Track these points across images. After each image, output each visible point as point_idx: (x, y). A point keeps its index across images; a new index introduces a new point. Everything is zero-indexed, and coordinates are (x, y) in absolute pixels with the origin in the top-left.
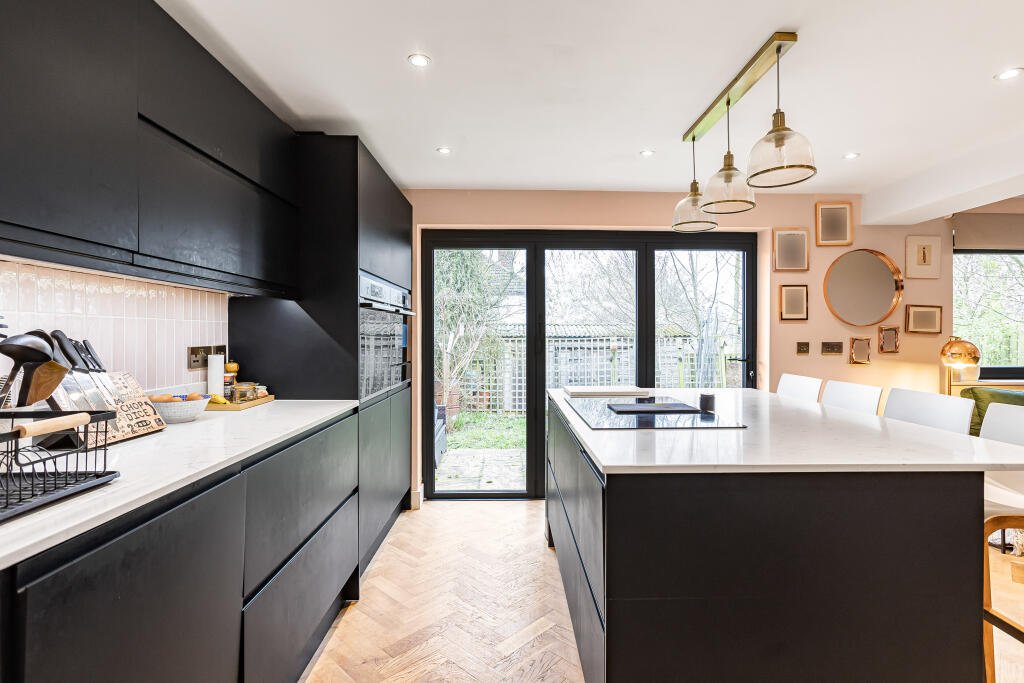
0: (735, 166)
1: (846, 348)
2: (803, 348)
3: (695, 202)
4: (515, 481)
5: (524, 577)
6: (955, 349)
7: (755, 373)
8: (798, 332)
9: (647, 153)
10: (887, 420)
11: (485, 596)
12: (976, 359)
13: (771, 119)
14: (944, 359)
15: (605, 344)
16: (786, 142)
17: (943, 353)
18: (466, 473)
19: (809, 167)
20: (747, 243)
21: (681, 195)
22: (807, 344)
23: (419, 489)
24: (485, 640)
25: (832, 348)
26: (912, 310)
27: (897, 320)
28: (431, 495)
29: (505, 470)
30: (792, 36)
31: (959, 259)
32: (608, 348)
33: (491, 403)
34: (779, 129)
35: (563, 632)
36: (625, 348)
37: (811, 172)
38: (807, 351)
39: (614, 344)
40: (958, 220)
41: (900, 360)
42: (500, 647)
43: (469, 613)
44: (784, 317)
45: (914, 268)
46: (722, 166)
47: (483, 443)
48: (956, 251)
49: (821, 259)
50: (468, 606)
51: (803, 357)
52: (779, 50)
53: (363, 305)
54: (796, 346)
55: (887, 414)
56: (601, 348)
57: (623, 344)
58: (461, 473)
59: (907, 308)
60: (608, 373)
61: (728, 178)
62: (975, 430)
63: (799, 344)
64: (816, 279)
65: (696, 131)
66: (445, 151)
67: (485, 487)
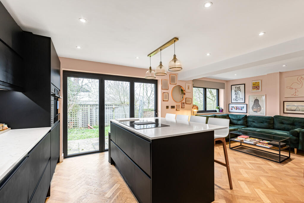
0: (162, 65)
1: (175, 107)
2: (167, 107)
3: (151, 72)
4: (91, 148)
5: (107, 174)
6: (195, 107)
7: (157, 114)
8: (167, 104)
9: (137, 58)
10: (190, 122)
11: (96, 183)
12: (198, 109)
13: (173, 56)
14: (193, 109)
15: (111, 107)
16: (176, 62)
17: (193, 108)
18: (73, 148)
19: (181, 68)
20: (155, 82)
21: (147, 70)
22: (168, 106)
23: (62, 155)
24: (101, 195)
25: (173, 107)
26: (187, 99)
27: (184, 101)
28: (66, 157)
29: (87, 145)
30: (177, 39)
31: (194, 88)
32: (112, 108)
33: (75, 126)
34: (175, 59)
35: (123, 186)
36: (117, 108)
37: (181, 69)
38: (168, 108)
39: (114, 107)
40: (194, 81)
41: (185, 110)
42: (106, 196)
43: (93, 189)
44: (164, 100)
45: (187, 90)
46: (159, 65)
47: (76, 138)
48: (194, 87)
49: (171, 87)
50: (92, 187)
51: (167, 109)
52: (175, 41)
53: (52, 95)
54: (166, 107)
55: (190, 121)
56: (110, 108)
57: (116, 107)
58: (72, 148)
59: (186, 98)
60: (112, 115)
61: (161, 68)
62: (207, 123)
63: (167, 106)
64: (170, 91)
65: (151, 55)
66: (79, 47)
67: (81, 152)
